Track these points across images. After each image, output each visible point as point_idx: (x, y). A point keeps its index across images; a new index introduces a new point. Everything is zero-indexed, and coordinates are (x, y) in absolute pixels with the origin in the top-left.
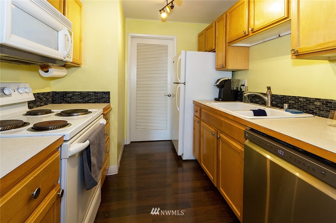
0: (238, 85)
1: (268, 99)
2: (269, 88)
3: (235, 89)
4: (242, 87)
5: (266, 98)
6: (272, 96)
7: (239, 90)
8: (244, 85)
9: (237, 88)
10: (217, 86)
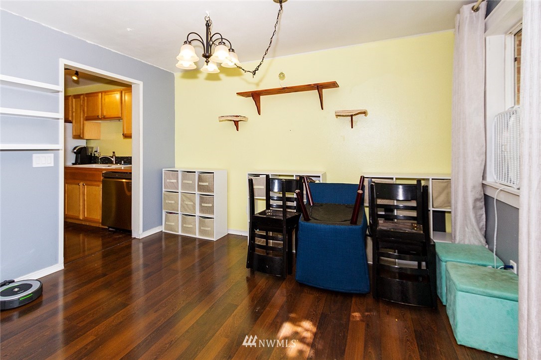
0: (92, 151)
1: (113, 159)
2: (114, 153)
3: (89, 154)
4: (95, 153)
5: (112, 159)
6: (116, 157)
7: (93, 155)
8: (96, 152)
9: (91, 154)
10: (75, 152)
